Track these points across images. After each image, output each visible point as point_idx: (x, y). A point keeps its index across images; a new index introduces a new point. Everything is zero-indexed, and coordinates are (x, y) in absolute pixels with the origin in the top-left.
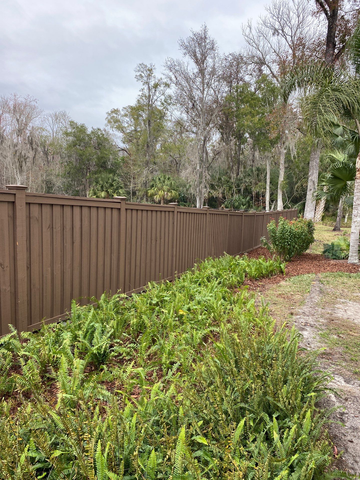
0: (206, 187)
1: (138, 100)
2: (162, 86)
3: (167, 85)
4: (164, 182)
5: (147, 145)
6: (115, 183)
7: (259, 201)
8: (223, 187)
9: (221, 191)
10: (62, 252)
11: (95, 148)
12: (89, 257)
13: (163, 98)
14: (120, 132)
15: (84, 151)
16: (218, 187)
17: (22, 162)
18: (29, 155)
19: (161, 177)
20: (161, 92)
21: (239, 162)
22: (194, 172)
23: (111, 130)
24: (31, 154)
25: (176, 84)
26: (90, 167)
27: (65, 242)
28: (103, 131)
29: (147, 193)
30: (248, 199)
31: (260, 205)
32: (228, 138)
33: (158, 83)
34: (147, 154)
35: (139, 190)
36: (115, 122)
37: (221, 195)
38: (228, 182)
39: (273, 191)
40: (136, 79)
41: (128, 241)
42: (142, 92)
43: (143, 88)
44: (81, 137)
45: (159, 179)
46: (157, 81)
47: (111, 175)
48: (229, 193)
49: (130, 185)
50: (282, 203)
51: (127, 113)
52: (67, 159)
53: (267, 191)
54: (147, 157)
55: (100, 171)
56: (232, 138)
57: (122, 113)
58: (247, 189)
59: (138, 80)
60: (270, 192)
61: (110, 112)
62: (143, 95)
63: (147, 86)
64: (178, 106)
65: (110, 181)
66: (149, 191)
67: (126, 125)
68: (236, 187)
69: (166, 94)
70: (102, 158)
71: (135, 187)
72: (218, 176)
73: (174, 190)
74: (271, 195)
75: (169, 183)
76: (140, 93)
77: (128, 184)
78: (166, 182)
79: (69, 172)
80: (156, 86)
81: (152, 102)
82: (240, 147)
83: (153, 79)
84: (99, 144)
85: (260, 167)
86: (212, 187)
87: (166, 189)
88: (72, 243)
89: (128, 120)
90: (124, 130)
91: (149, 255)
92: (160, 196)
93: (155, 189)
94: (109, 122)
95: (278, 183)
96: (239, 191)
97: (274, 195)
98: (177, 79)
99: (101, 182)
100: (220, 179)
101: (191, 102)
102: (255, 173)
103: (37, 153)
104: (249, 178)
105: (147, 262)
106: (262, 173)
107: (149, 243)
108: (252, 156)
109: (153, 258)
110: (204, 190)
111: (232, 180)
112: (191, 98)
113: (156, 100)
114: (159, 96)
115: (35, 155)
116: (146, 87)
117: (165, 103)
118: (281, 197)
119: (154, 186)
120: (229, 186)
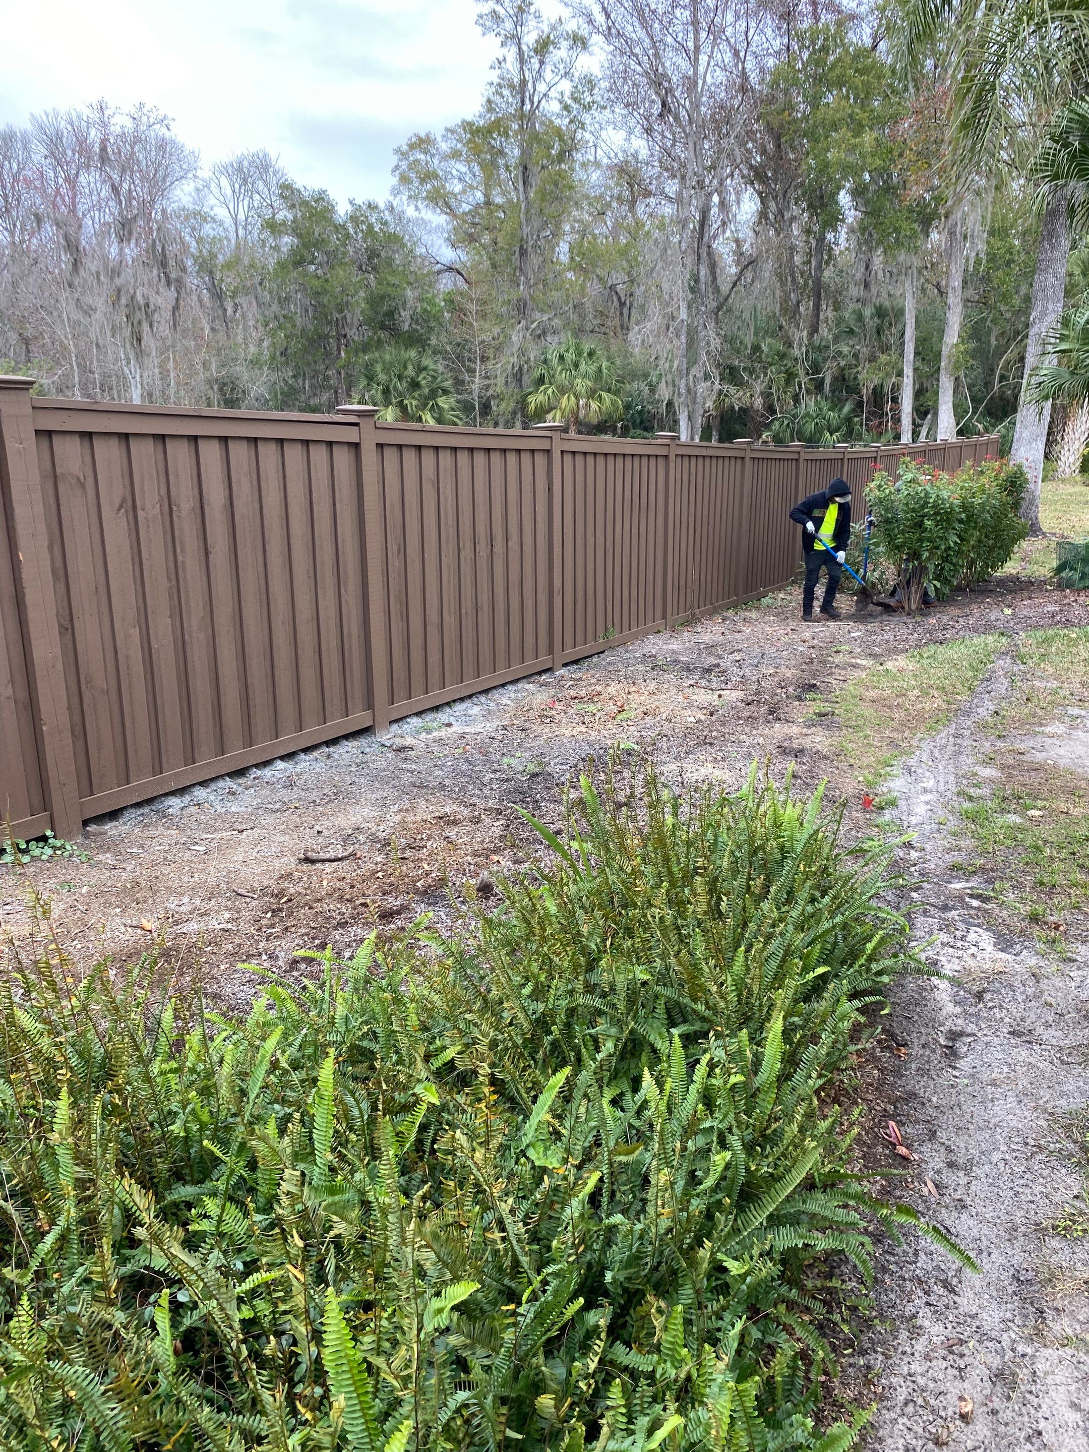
0: (707, 377)
1: (489, 101)
2: (564, 44)
3: (579, 42)
4: (576, 366)
5: (521, 247)
6: (424, 378)
7: (881, 416)
8: (766, 375)
9: (758, 387)
10: (174, 582)
11: (360, 268)
12: (264, 597)
13: (566, 86)
14: (439, 211)
15: (327, 281)
16: (751, 374)
17: (140, 323)
18: (160, 301)
19: (567, 351)
20: (561, 67)
21: (818, 291)
22: (671, 329)
23: (412, 207)
24: (164, 299)
25: (608, 35)
26: (347, 330)
27: (178, 550)
28: (387, 212)
29: (523, 404)
30: (846, 409)
31: (886, 430)
32: (781, 212)
33: (548, 37)
34: (522, 278)
35: (499, 397)
36: (423, 181)
37: (760, 401)
38: (782, 356)
39: (924, 380)
40: (479, 29)
41: (393, 548)
42: (498, 72)
43: (501, 59)
44: (316, 234)
45: (561, 357)
46: (547, 30)
47: (413, 353)
48: (785, 393)
49: (473, 382)
50: (953, 421)
51: (459, 146)
52: (275, 307)
53: (905, 380)
54: (522, 287)
55: (379, 341)
56: (795, 210)
57: (444, 147)
58: (844, 379)
59: (486, 30)
60: (914, 384)
61: (405, 148)
62: (504, 83)
63: (514, 49)
64: (617, 110)
65: (410, 371)
66: (531, 399)
67: (458, 188)
68: (808, 374)
69: (577, 74)
70: (382, 298)
71: (487, 387)
72: (749, 340)
73: (609, 391)
74: (919, 394)
75: (592, 369)
76: (494, 76)
77: (467, 378)
78: (583, 367)
79: (286, 349)
80: (543, 47)
81: (532, 103)
82: (821, 239)
83: (532, 23)
84: (373, 254)
85: (887, 304)
86: (731, 375)
87: (583, 390)
88: (203, 554)
89: (464, 169)
90: (452, 202)
91: (468, 590)
92: (566, 413)
93: (550, 391)
94: (404, 179)
95: (940, 353)
96: (819, 386)
97: (928, 395)
98: (608, 16)
99: (382, 377)
100: (756, 348)
101: (657, 93)
102: (871, 323)
103: (183, 295)
104: (851, 343)
105: (463, 611)
106: (891, 324)
107: (467, 553)
108: (863, 270)
109: (484, 598)
110: (702, 388)
111: (796, 351)
112: (658, 80)
113: (545, 95)
114: (553, 82)
115: (177, 299)
116: (511, 53)
117: (575, 106)
118: (951, 399)
119: (546, 380)
120: (786, 372)
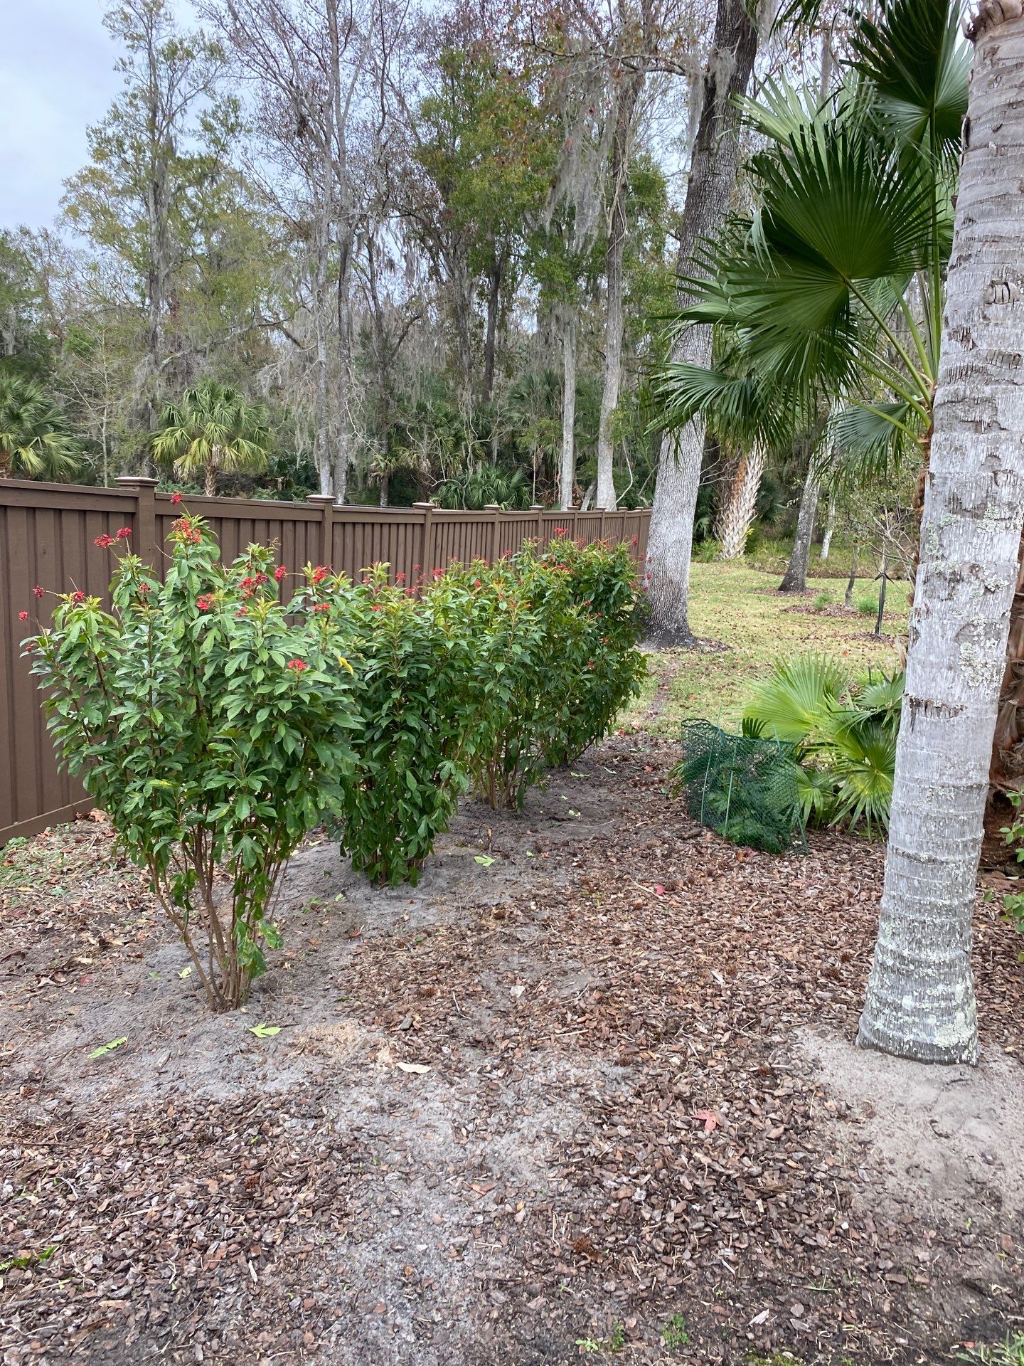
0: (350, 427)
1: (116, 109)
3: (216, 53)
4: (211, 408)
6: (28, 411)
7: (551, 487)
8: (432, 436)
9: (425, 449)
16: (416, 434)
19: (200, 392)
20: (200, 80)
21: (492, 355)
22: (307, 371)
28: (40, 239)
29: (149, 446)
30: (516, 478)
31: (556, 501)
33: (181, 43)
37: (426, 463)
38: (451, 419)
40: (108, 31)
45: (193, 397)
46: (179, 35)
48: (453, 457)
50: (612, 492)
53: (565, 446)
58: (512, 446)
59: (115, 31)
60: (575, 452)
63: (145, 54)
68: (476, 439)
72: (415, 399)
73: (251, 439)
74: (580, 462)
75: (229, 413)
77: (93, 415)
78: (218, 410)
80: (174, 52)
83: (163, 26)
85: (555, 371)
92: (198, 460)
93: (178, 434)
94: (72, 212)
95: (598, 418)
96: (486, 450)
97: (588, 463)
104: (522, 409)
106: (560, 392)
110: (344, 440)
111: (463, 413)
113: (179, 108)
114: (189, 95)
116: (141, 57)
118: (611, 468)
119: (176, 422)
120: (455, 435)
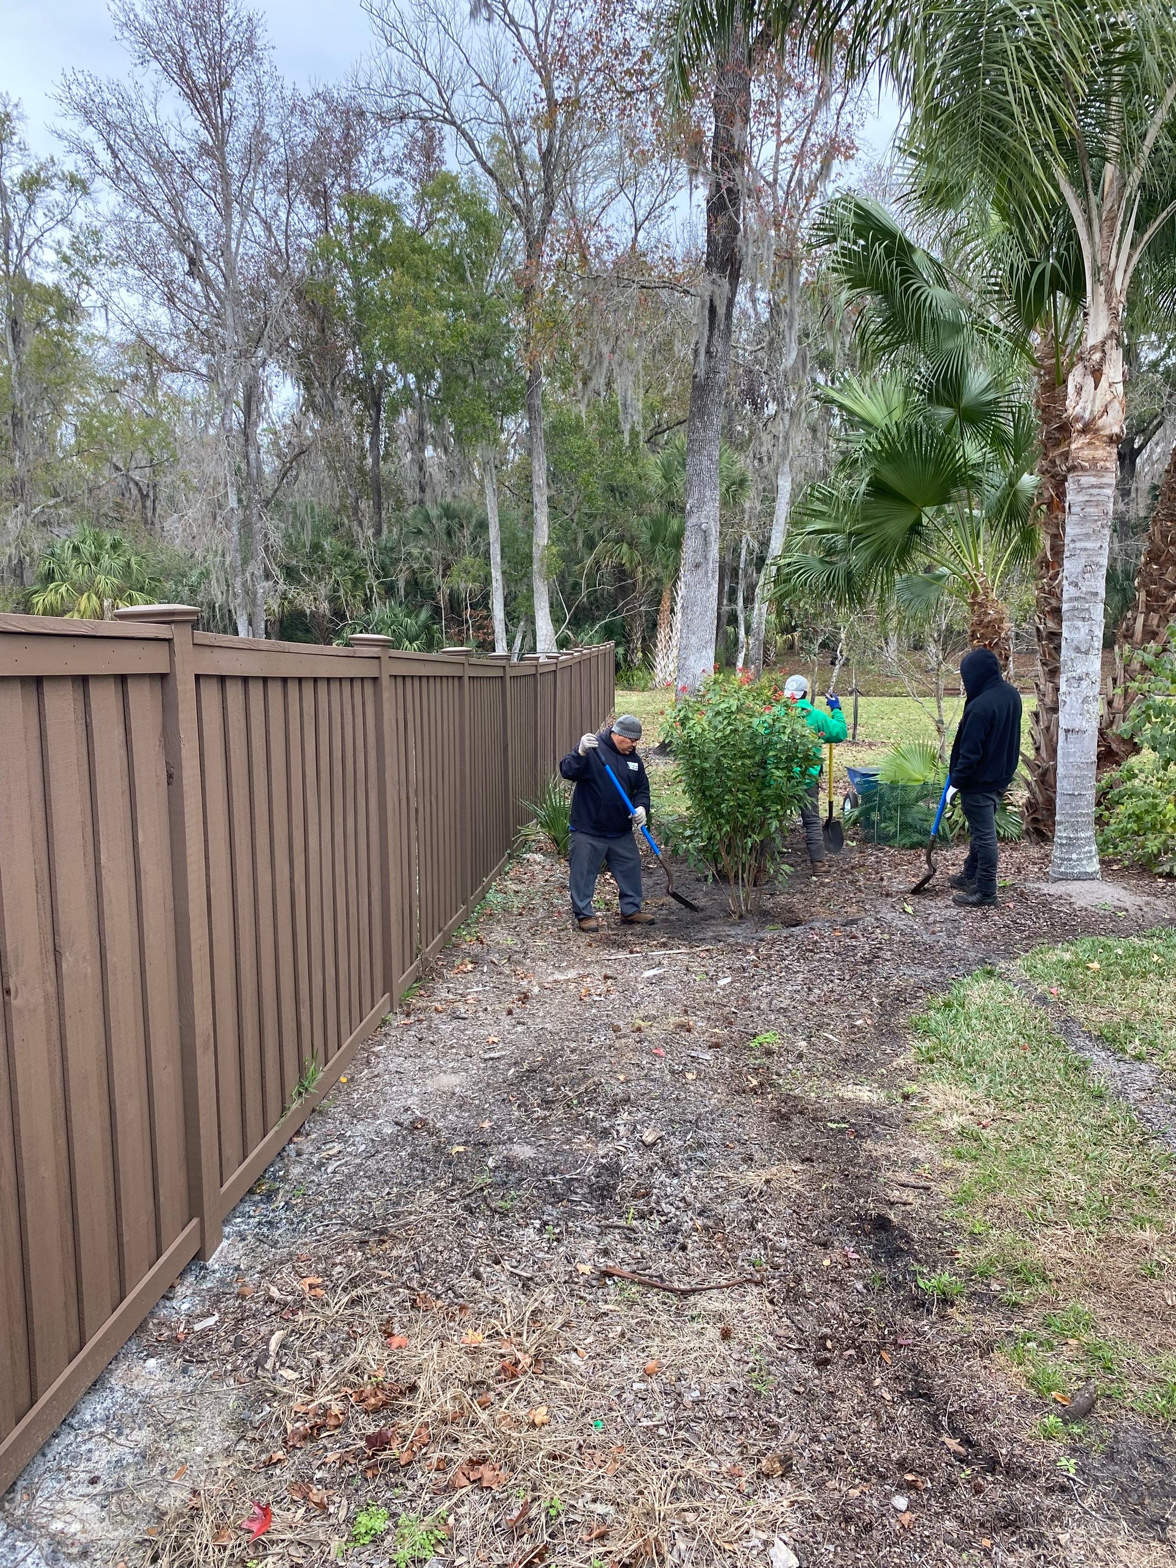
0: (268, 576)
2: (60, 185)
4: (97, 560)
5: (14, 417)
7: (460, 623)
8: (330, 575)
9: (323, 590)
13: (63, 234)
16: (311, 575)
20: (57, 211)
21: (377, 488)
22: (219, 519)
25: (115, 178)
29: (25, 605)
30: (423, 616)
31: (468, 638)
32: (329, 402)
34: (17, 454)
37: (326, 605)
38: (347, 557)
45: (76, 549)
50: (551, 627)
53: (494, 585)
54: (17, 464)
58: (416, 583)
66: (36, 599)
68: (378, 576)
69: (77, 223)
72: (307, 537)
78: (105, 560)
80: (32, 184)
81: (20, 247)
82: (375, 435)
83: (16, 156)
85: (454, 505)
86: (291, 574)
87: (107, 589)
93: (63, 590)
95: (529, 558)
96: (390, 590)
97: (520, 600)
98: (115, 156)
100: (316, 547)
101: (182, 250)
102: (441, 526)
106: (464, 525)
108: (416, 471)
110: (263, 587)
111: (362, 552)
112: (183, 235)
113: (37, 240)
117: (77, 258)
118: (547, 605)
119: (57, 576)
120: (354, 574)
